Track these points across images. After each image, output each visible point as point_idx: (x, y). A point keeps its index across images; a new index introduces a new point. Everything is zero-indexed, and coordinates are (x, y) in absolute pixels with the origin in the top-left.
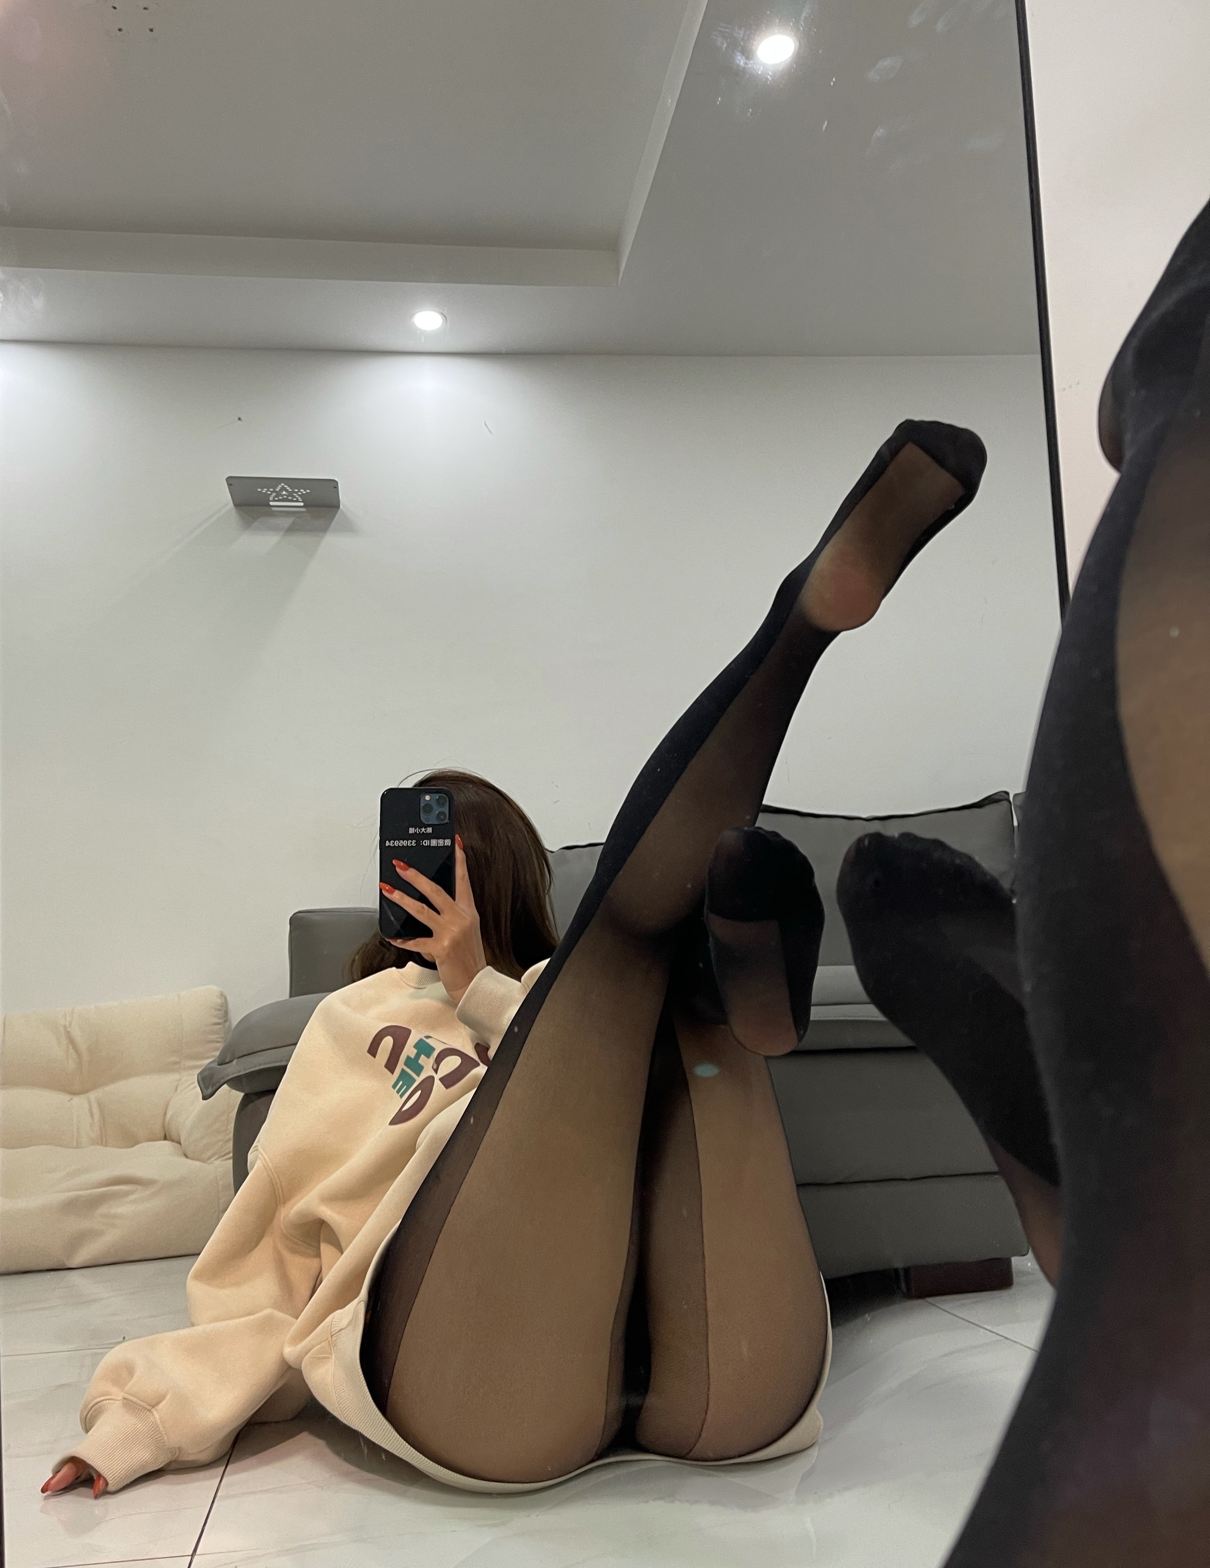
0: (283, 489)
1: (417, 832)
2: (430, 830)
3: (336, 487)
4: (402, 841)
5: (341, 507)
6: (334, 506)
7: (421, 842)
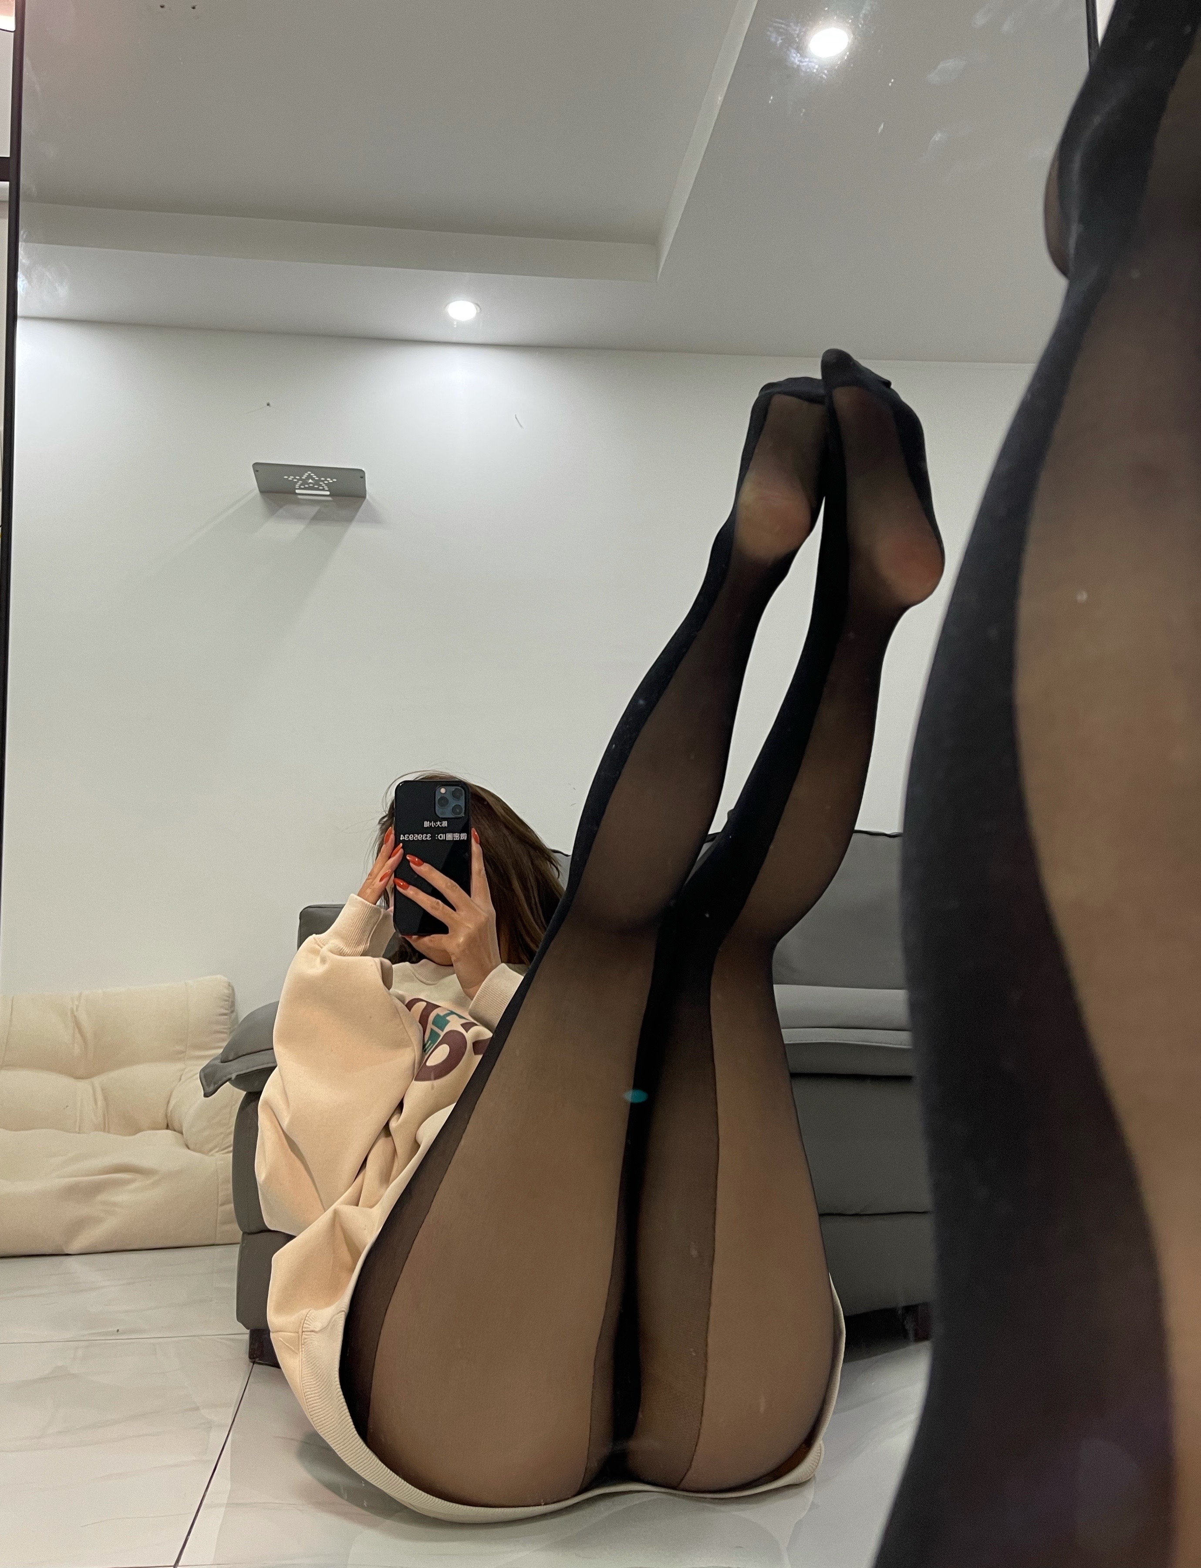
0: (309, 477)
1: (433, 826)
2: (445, 824)
3: (363, 477)
4: (417, 835)
5: (367, 497)
6: (360, 496)
7: (437, 835)
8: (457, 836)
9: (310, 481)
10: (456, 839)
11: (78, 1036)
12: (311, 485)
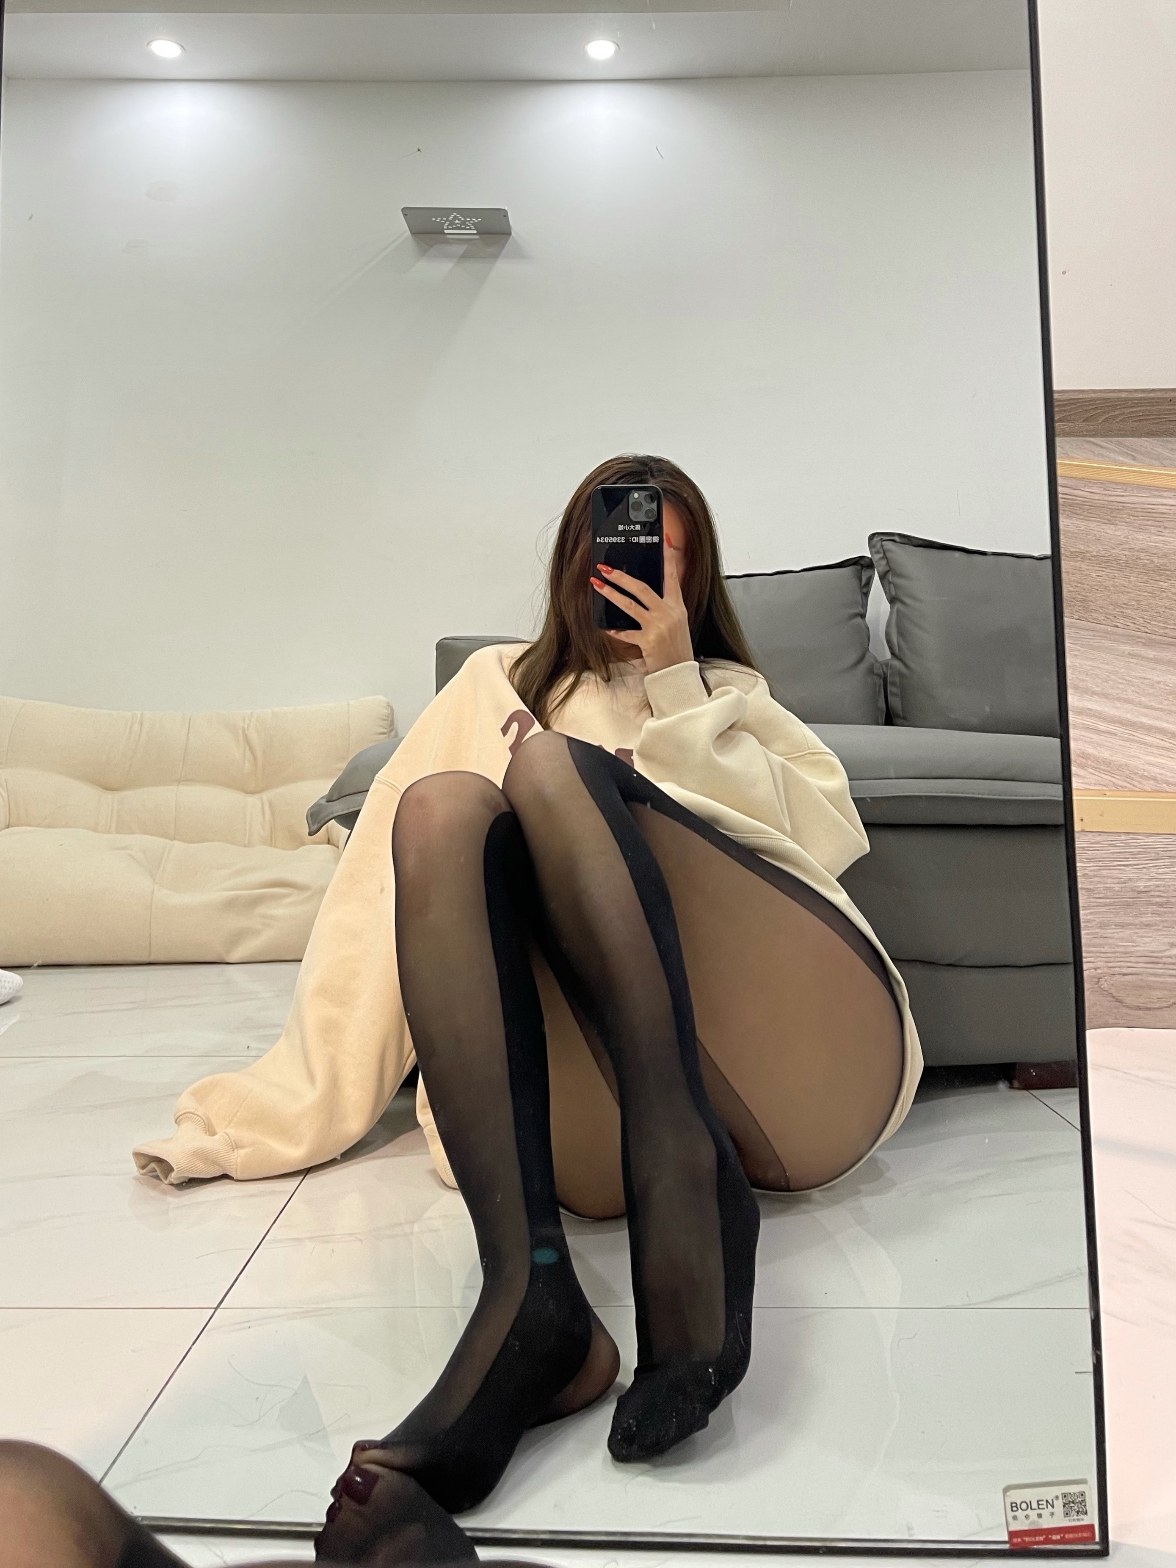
0: (455, 218)
1: (627, 529)
2: (638, 527)
3: (506, 216)
4: (612, 538)
5: (513, 233)
6: (506, 233)
7: (630, 538)
8: (649, 539)
9: (457, 221)
10: (649, 542)
11: (248, 753)
12: (458, 225)
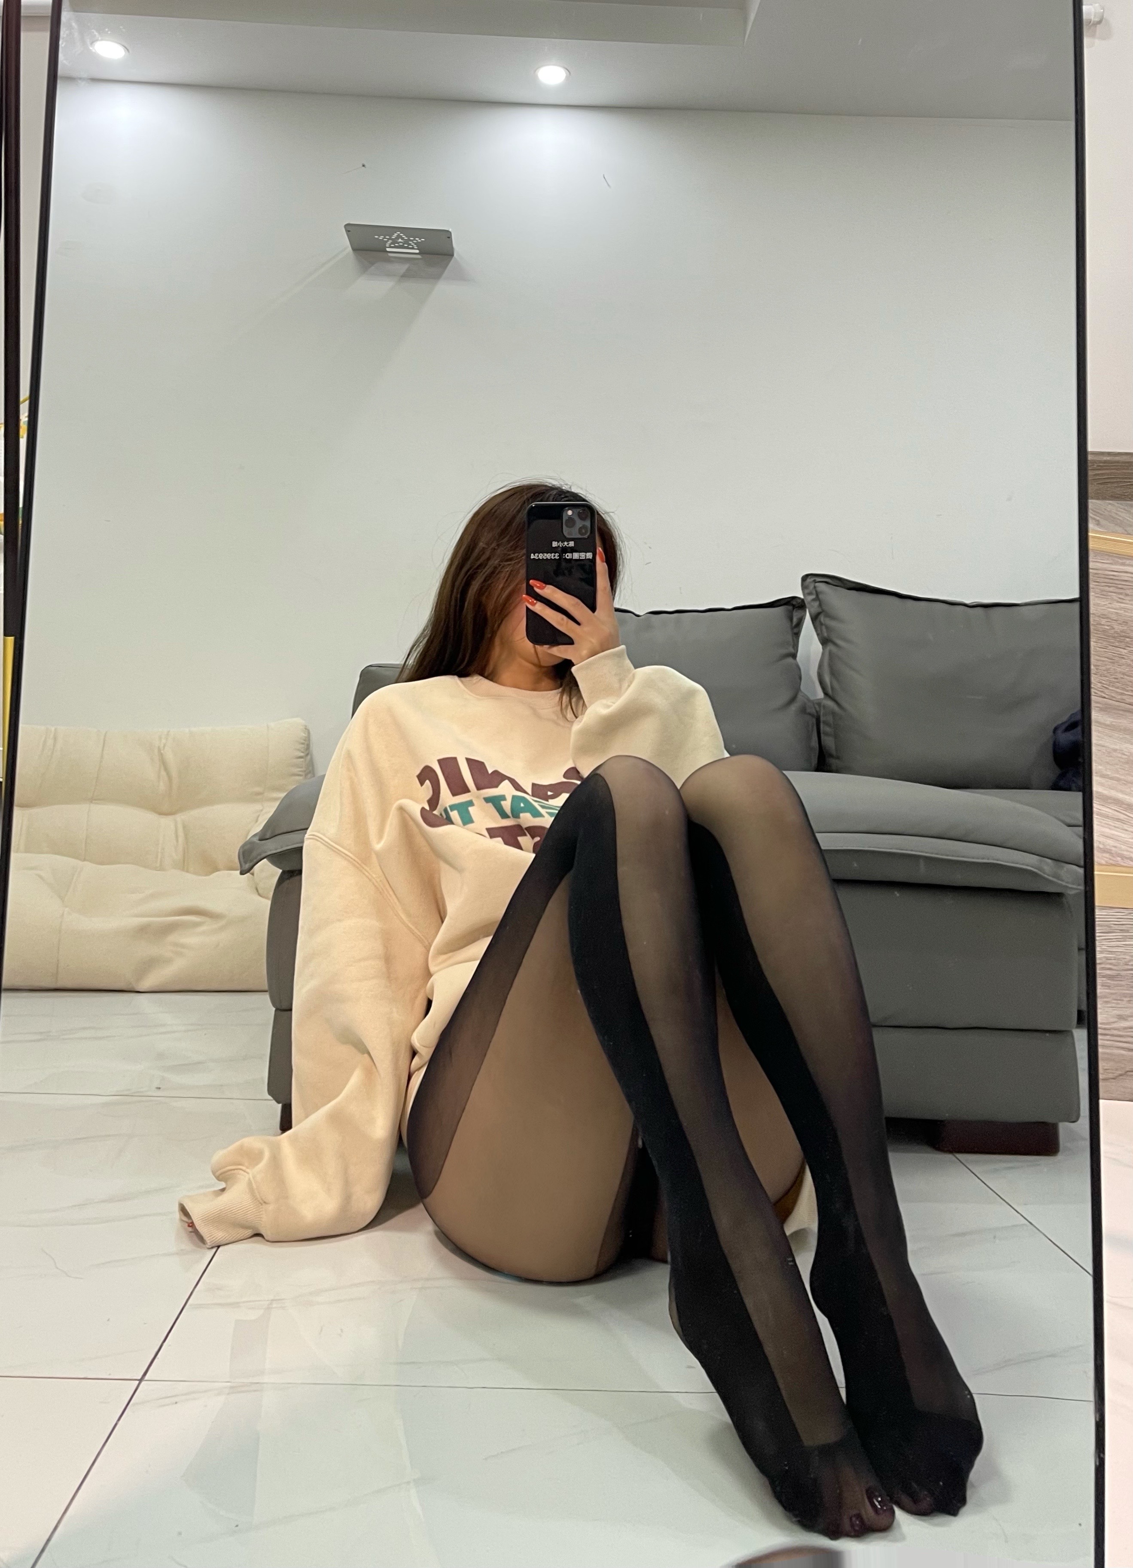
0: (399, 237)
1: (561, 546)
2: (572, 544)
3: (450, 237)
4: (546, 554)
5: (455, 255)
6: (449, 254)
7: (564, 555)
8: (582, 555)
9: (400, 240)
10: (582, 558)
11: (163, 773)
12: (400, 244)
